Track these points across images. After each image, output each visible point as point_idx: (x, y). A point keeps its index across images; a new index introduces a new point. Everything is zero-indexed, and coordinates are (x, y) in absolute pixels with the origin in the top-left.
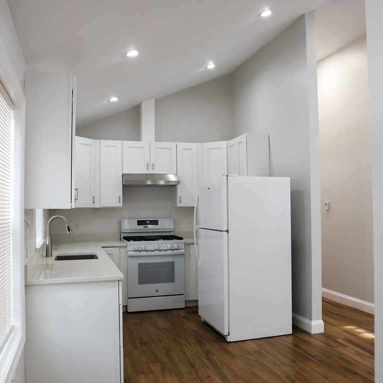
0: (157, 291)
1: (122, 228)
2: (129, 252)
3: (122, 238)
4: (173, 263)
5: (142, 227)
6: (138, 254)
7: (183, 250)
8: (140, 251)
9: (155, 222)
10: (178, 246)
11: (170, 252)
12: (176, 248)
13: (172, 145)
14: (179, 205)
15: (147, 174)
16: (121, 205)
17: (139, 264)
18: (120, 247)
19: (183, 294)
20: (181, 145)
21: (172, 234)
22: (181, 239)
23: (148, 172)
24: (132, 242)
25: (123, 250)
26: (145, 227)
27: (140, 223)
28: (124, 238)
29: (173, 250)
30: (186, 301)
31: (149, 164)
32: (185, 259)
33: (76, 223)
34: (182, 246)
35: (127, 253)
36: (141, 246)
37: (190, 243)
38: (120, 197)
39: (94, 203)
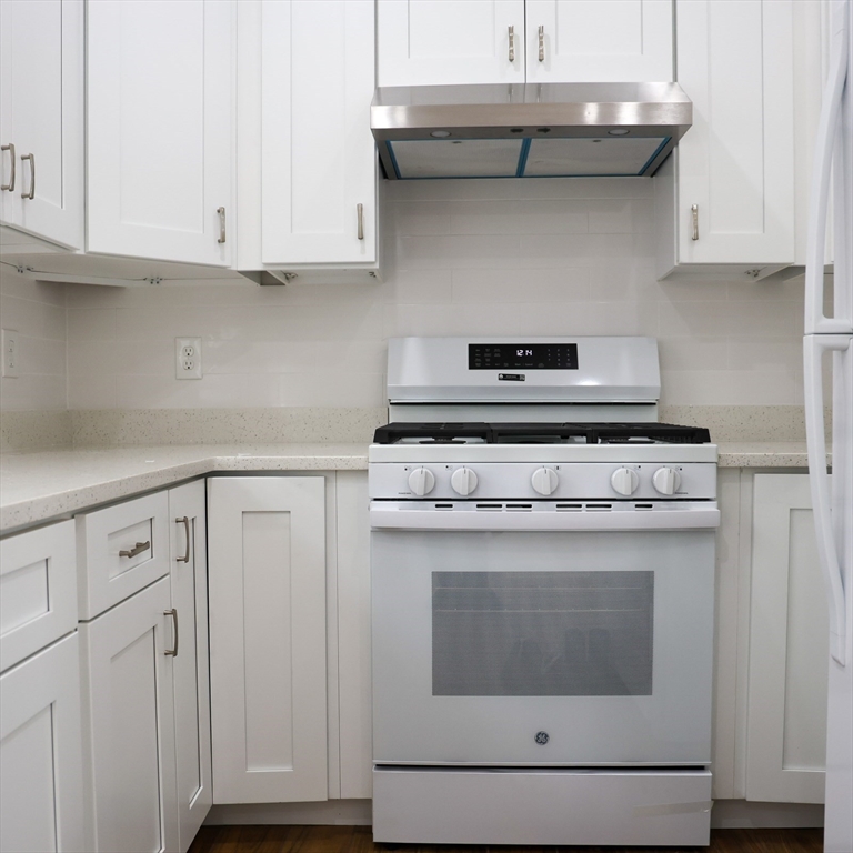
4: (643, 583)
7: (710, 507)
8: (444, 503)
9: (561, 356)
10: (677, 482)
11: (625, 516)
14: (687, 254)
15: (510, 86)
19: (701, 768)
23: (514, 76)
27: (482, 356)
29: (644, 503)
30: (719, 805)
31: (519, 31)
32: (718, 560)
33: (181, 358)
34: (702, 480)
35: (367, 509)
36: (449, 471)
37: (753, 464)
38: (360, 209)
39: (222, 241)
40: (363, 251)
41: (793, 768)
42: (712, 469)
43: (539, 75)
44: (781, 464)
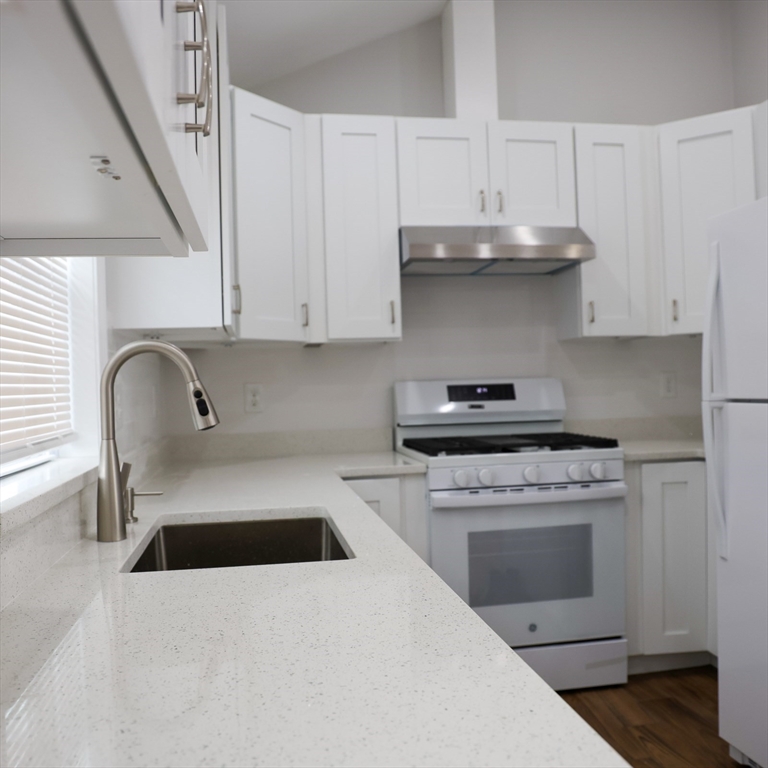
0: (533, 628)
1: (400, 411)
2: (435, 495)
3: (400, 443)
4: (584, 532)
5: (464, 406)
7: (620, 485)
8: (474, 490)
9: (505, 392)
10: (605, 471)
11: (575, 493)
12: (598, 476)
13: (560, 130)
14: (589, 331)
17: (472, 536)
18: (402, 476)
19: (620, 637)
20: (590, 132)
21: (558, 429)
22: (611, 443)
23: (483, 221)
24: (442, 458)
25: (413, 487)
26: (472, 407)
27: (456, 393)
28: (409, 443)
29: (585, 484)
30: (632, 659)
31: (486, 193)
33: (249, 398)
34: (617, 469)
35: (428, 497)
36: (477, 471)
37: (643, 458)
38: (392, 304)
39: (306, 324)
40: (393, 331)
41: (669, 633)
43: (498, 221)
44: (657, 457)
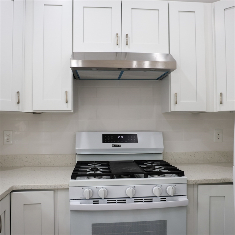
1: (77, 147)
4: (163, 224)
5: (109, 145)
6: (90, 206)
7: (184, 199)
8: (96, 200)
9: (132, 138)
10: (175, 190)
13: (161, 5)
14: (174, 108)
15: (117, 53)
16: (69, 107)
17: (94, 226)
22: (181, 173)
23: (118, 50)
25: (61, 195)
26: (114, 146)
27: (107, 139)
31: (120, 35)
33: (6, 138)
34: (183, 189)
35: (68, 203)
36: (98, 189)
37: (198, 183)
38: (67, 92)
39: (18, 103)
40: (67, 107)
42: (185, 185)
43: (126, 50)
44: (207, 182)
